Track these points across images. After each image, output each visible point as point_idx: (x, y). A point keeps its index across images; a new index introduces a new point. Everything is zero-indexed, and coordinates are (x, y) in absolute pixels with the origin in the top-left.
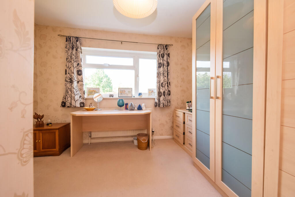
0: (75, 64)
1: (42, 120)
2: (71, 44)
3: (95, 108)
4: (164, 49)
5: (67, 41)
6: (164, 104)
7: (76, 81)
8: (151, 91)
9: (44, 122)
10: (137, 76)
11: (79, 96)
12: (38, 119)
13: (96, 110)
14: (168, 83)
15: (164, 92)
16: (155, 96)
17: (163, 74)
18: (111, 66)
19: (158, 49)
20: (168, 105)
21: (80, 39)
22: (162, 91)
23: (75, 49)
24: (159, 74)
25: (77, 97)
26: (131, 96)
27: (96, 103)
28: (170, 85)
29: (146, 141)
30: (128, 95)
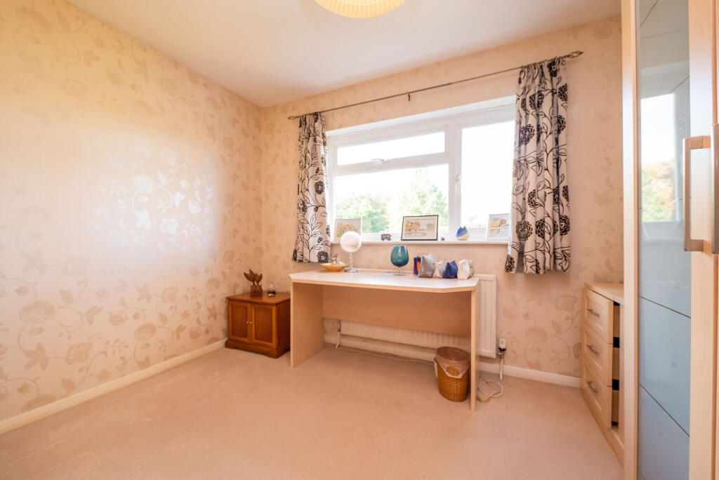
0: (311, 171)
1: (260, 284)
2: (306, 130)
3: (343, 267)
4: (543, 74)
5: (300, 126)
6: (541, 265)
7: (314, 207)
8: (498, 222)
9: (264, 288)
10: (455, 179)
11: (317, 238)
12: (253, 281)
13: (346, 271)
14: (556, 191)
15: (540, 225)
16: (508, 235)
17: (539, 161)
18: (388, 161)
19: (520, 82)
20: (559, 268)
21: (322, 114)
22: (531, 220)
23: (311, 139)
24: (520, 166)
25: (313, 241)
26: (435, 238)
27: (346, 256)
28: (567, 198)
29: (460, 376)
30: (425, 234)
